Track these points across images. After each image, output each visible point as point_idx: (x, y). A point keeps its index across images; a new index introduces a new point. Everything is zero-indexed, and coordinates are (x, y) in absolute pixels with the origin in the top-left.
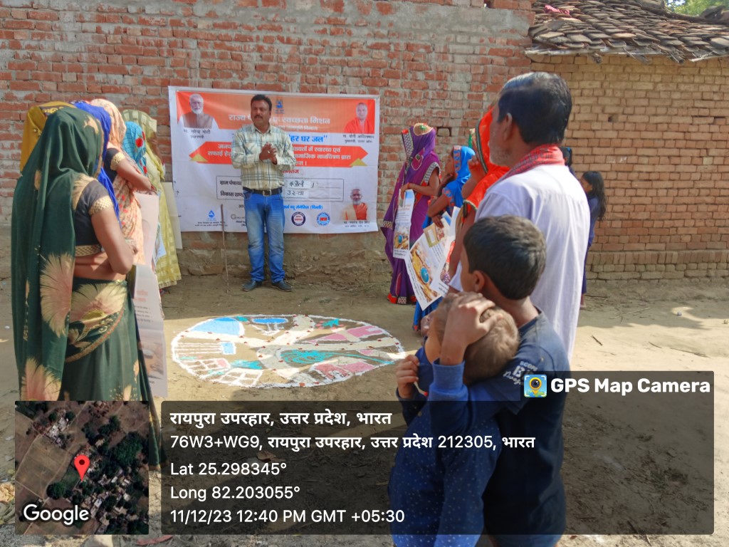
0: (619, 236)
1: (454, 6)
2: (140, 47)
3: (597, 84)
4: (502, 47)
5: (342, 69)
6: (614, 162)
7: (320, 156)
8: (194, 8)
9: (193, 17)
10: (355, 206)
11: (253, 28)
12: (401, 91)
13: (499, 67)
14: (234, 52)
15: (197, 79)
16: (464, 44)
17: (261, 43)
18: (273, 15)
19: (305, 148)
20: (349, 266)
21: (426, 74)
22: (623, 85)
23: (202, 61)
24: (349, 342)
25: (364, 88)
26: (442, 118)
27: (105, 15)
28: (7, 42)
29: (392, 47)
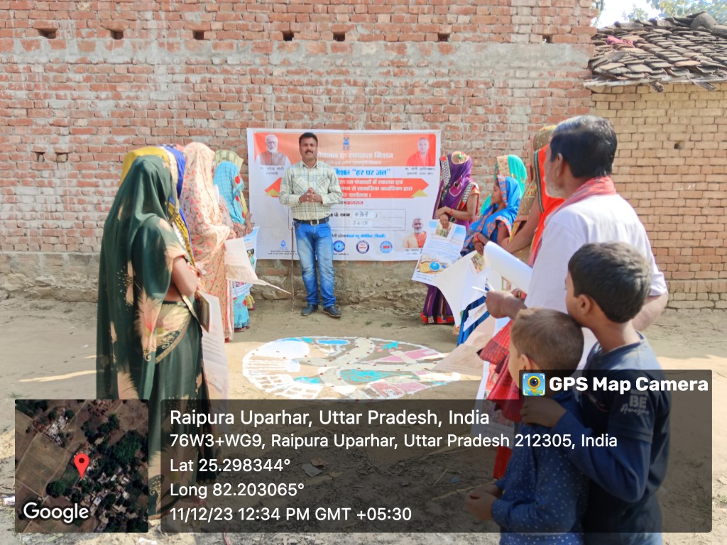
0: (689, 264)
1: (513, 43)
2: (222, 94)
3: (661, 112)
4: (562, 79)
5: (405, 107)
6: (682, 189)
7: (383, 189)
8: (270, 57)
9: (269, 65)
10: (417, 235)
11: (323, 73)
12: (461, 125)
13: (559, 99)
14: (305, 96)
15: (272, 121)
16: (523, 78)
17: (330, 87)
18: (341, 60)
19: (370, 182)
20: (410, 292)
21: (486, 109)
22: (690, 112)
23: (277, 105)
24: (405, 363)
25: (426, 124)
26: (502, 150)
27: (193, 67)
28: (110, 94)
29: (453, 85)
